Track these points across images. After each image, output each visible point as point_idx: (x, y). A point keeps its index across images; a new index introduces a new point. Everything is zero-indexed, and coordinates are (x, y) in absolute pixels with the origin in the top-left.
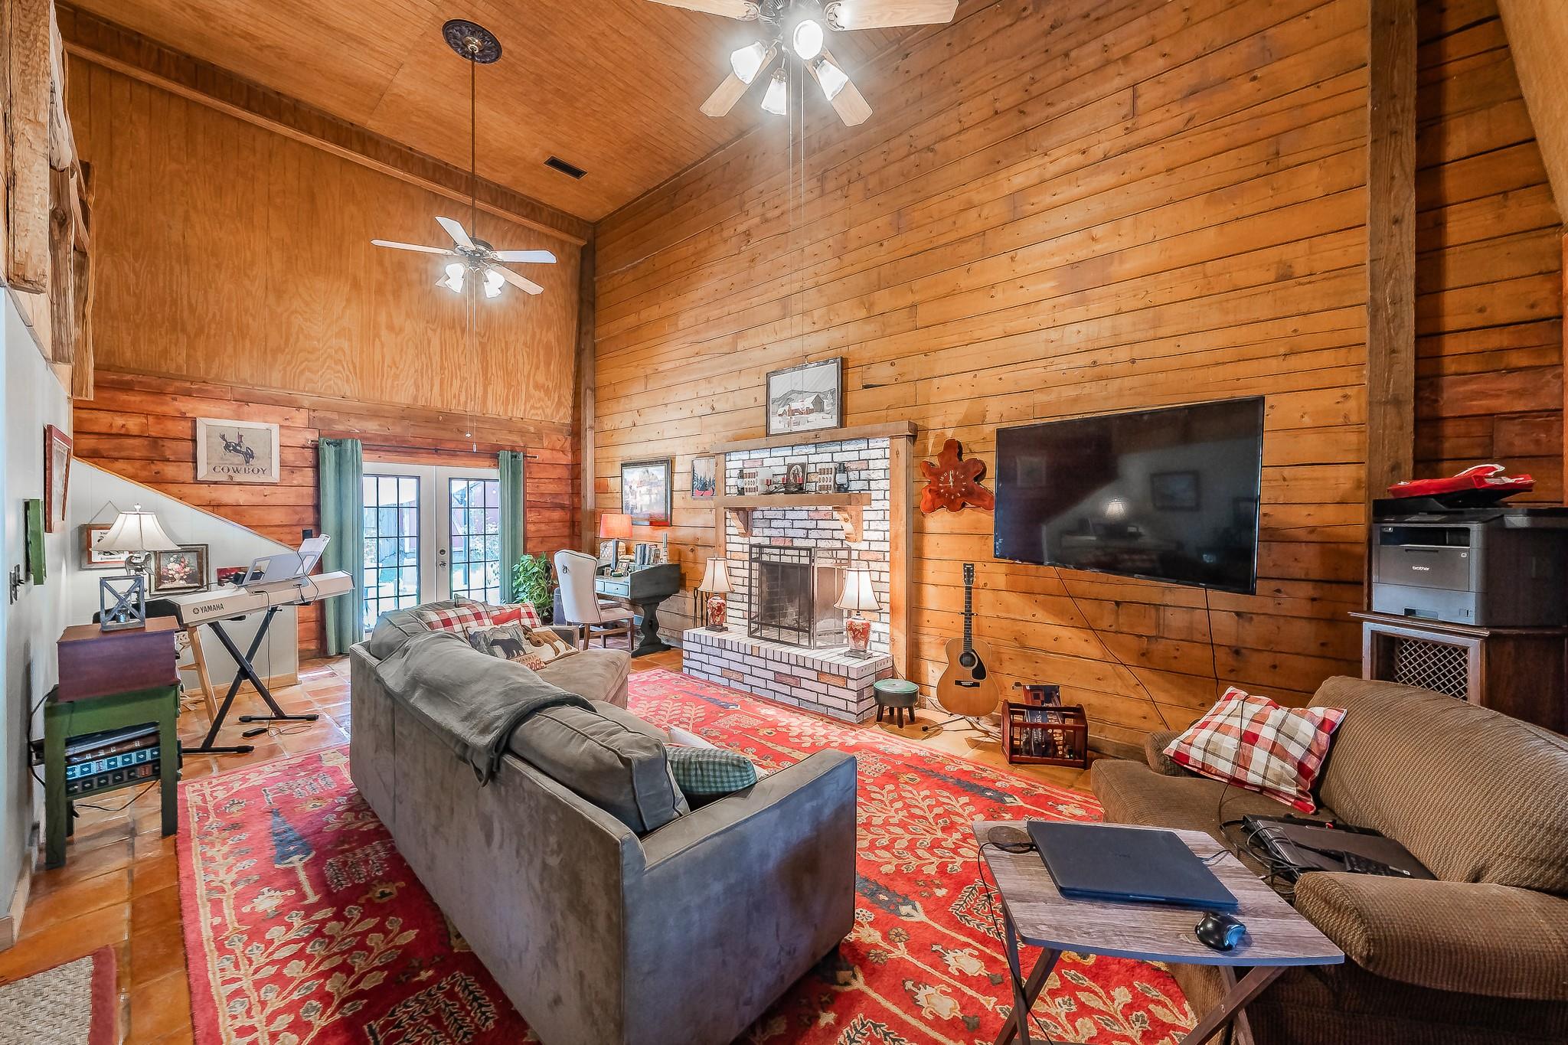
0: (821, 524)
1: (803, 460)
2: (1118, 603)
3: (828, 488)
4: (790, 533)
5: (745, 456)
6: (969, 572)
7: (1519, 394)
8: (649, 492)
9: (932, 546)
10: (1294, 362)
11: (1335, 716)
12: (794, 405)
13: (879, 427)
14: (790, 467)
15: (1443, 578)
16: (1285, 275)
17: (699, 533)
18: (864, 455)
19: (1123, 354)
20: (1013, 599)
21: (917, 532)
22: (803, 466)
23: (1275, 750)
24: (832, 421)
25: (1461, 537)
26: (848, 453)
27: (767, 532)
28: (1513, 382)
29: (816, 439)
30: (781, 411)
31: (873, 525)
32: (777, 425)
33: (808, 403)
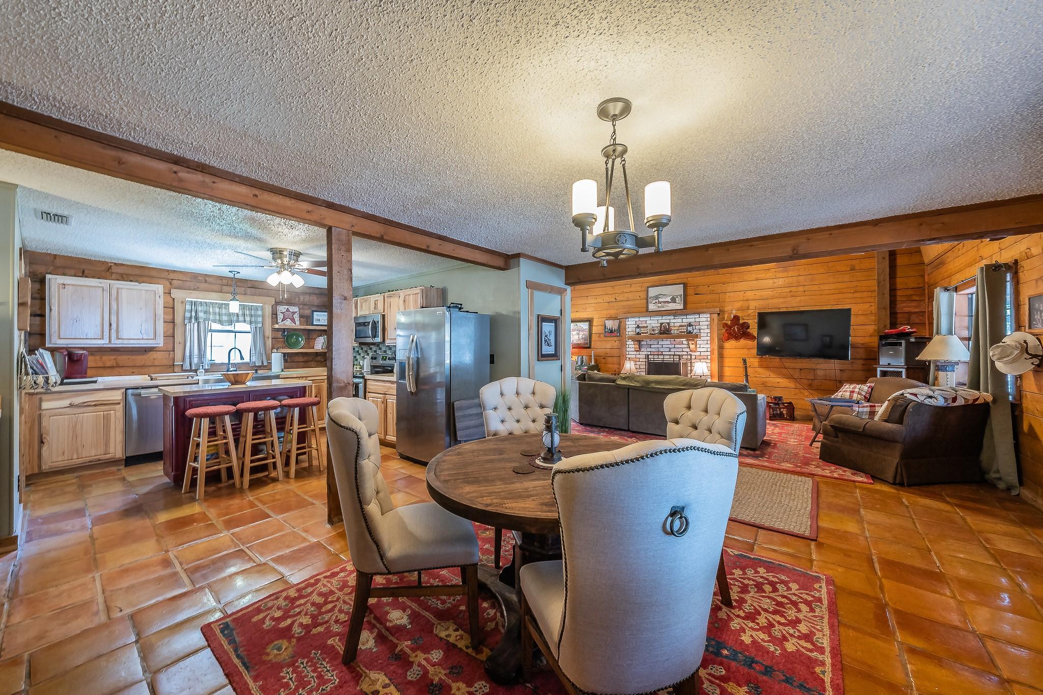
0: (677, 346)
1: (668, 321)
2: (801, 369)
3: (684, 332)
4: (662, 350)
5: (637, 319)
6: (745, 361)
7: (915, 307)
8: (578, 334)
9: (727, 352)
10: (856, 295)
11: (873, 385)
12: (661, 300)
13: (706, 310)
14: (661, 324)
15: (896, 355)
16: (853, 269)
17: (608, 351)
18: (697, 320)
19: (801, 289)
20: (760, 370)
21: (721, 348)
22: (668, 324)
23: (859, 393)
24: (681, 307)
25: (900, 344)
26: (691, 319)
27: (649, 350)
28: (914, 304)
29: (675, 313)
30: (654, 302)
31: (702, 346)
32: (652, 307)
33: (668, 299)
